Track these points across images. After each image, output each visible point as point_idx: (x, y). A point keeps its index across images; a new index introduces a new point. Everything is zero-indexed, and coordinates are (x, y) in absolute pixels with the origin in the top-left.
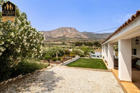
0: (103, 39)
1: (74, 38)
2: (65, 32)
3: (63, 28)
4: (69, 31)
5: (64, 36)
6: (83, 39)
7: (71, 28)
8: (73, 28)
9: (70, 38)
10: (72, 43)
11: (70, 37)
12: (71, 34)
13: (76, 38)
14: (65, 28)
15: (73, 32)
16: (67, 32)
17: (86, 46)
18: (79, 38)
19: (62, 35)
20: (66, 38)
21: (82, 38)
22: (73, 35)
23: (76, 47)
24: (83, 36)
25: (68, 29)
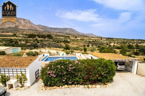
0: (56, 32)
1: (29, 30)
2: (17, 23)
4: (23, 22)
5: (16, 27)
6: (39, 31)
7: (24, 20)
8: (27, 20)
10: (26, 35)
11: (23, 28)
12: (25, 25)
13: (30, 29)
15: (27, 24)
16: (20, 23)
17: (40, 38)
18: (34, 30)
19: (14, 26)
21: (37, 30)
22: (28, 27)
23: (29, 39)
24: (38, 28)
25: (21, 20)
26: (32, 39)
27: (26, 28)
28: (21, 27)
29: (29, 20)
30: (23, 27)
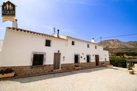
1: (118, 48)
2: (107, 44)
3: (105, 41)
4: (112, 43)
5: (106, 47)
7: (113, 40)
8: (116, 40)
9: (114, 49)
12: (114, 45)
13: (119, 48)
14: (108, 41)
15: (116, 43)
16: (110, 44)
17: (128, 56)
18: (123, 48)
20: (109, 49)
21: (126, 48)
22: (117, 46)
23: (117, 57)
24: (128, 46)
25: (111, 41)
26: (119, 57)
27: (115, 47)
28: (111, 47)
29: (117, 40)
30: (112, 46)
